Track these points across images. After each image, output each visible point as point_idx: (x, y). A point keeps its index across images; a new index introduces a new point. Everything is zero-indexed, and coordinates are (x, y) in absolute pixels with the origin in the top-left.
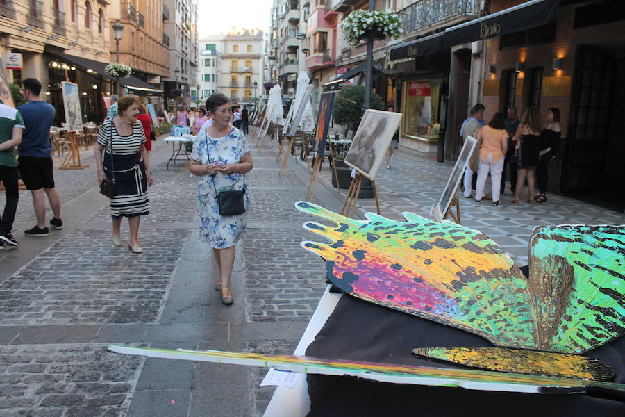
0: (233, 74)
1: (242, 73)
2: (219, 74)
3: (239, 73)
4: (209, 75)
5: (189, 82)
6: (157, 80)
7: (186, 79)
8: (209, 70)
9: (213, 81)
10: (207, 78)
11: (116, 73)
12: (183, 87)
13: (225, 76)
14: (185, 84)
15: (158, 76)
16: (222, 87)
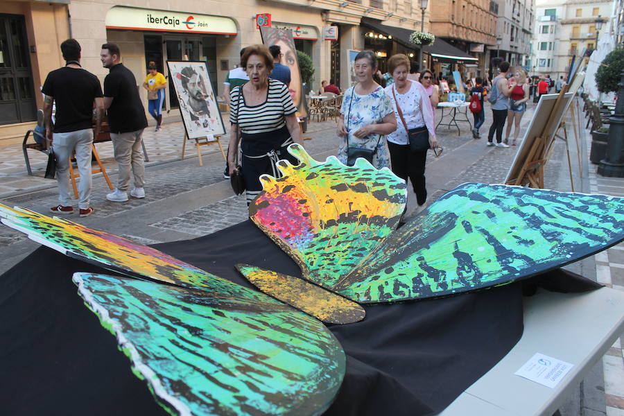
0: (574, 42)
1: (584, 40)
2: (557, 42)
3: (580, 40)
4: (546, 43)
5: (519, 51)
6: (480, 49)
7: (516, 47)
8: (546, 38)
9: (550, 49)
10: (543, 46)
11: (419, 41)
12: (513, 56)
13: (563, 44)
14: (516, 53)
15: (481, 44)
16: (559, 56)
